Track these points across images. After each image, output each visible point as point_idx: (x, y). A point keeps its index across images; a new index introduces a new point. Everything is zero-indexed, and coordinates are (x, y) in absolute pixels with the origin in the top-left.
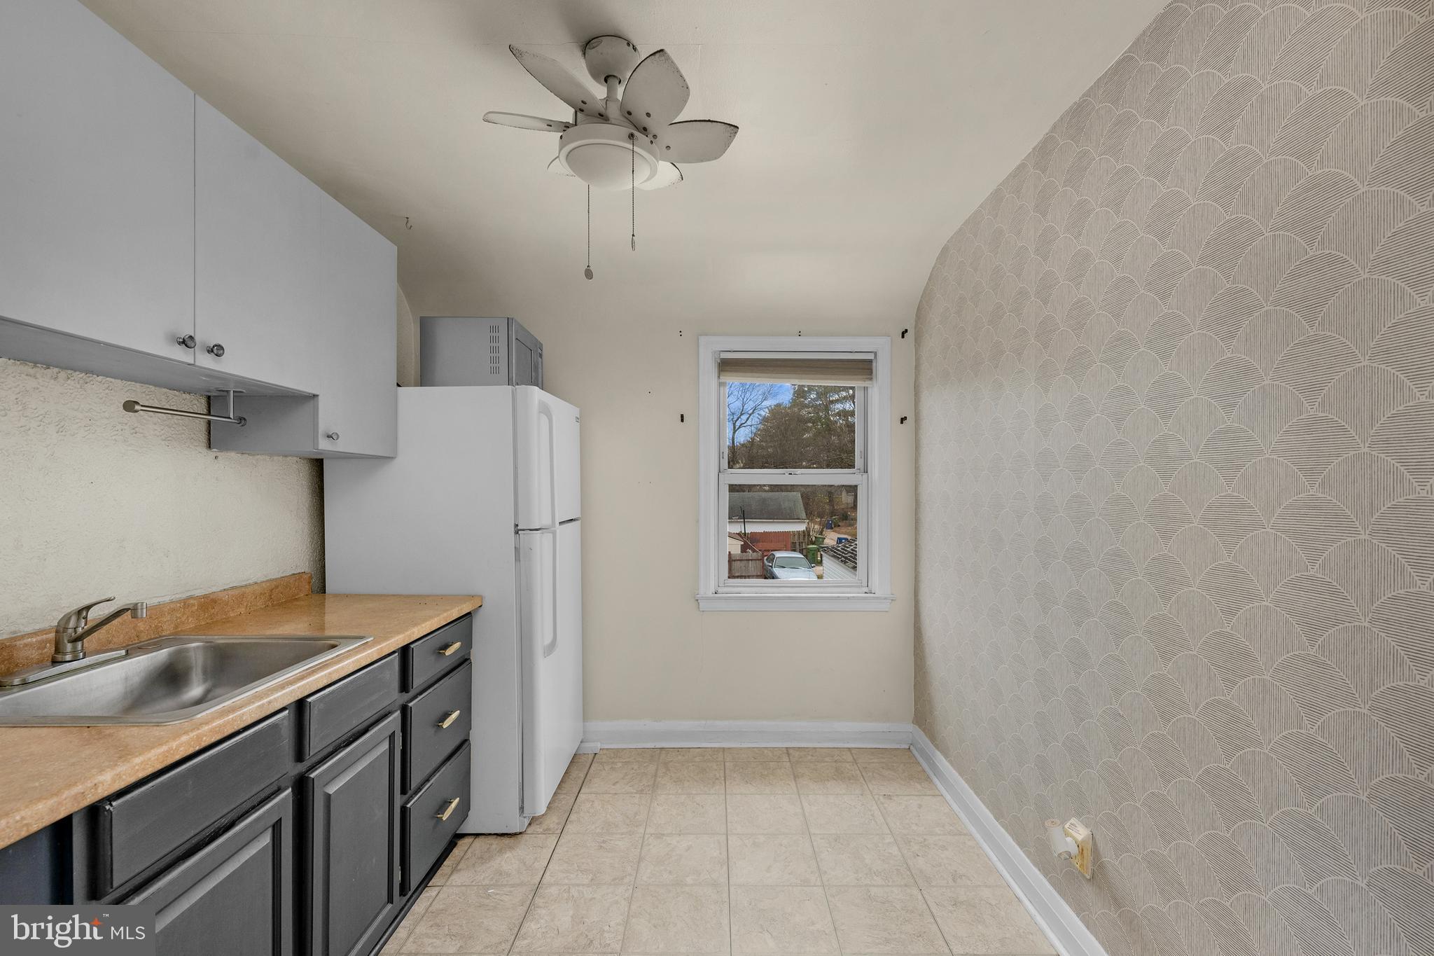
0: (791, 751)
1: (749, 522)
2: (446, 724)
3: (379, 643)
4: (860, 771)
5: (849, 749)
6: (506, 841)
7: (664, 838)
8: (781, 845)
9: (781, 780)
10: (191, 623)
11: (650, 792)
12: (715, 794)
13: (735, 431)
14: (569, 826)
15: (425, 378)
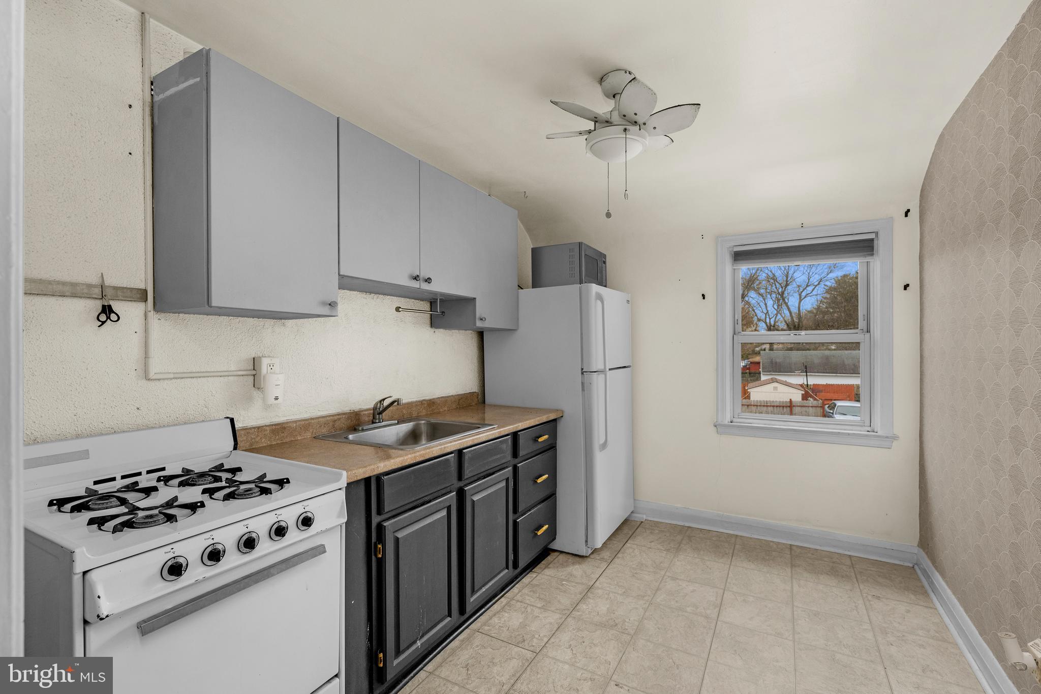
0: (794, 548)
1: (811, 375)
2: (539, 481)
3: (500, 428)
4: (855, 574)
5: (850, 556)
6: (577, 559)
7: (677, 581)
8: (766, 607)
9: (779, 565)
10: (424, 412)
11: (674, 552)
12: (722, 563)
13: (801, 300)
14: (616, 560)
15: (536, 283)
